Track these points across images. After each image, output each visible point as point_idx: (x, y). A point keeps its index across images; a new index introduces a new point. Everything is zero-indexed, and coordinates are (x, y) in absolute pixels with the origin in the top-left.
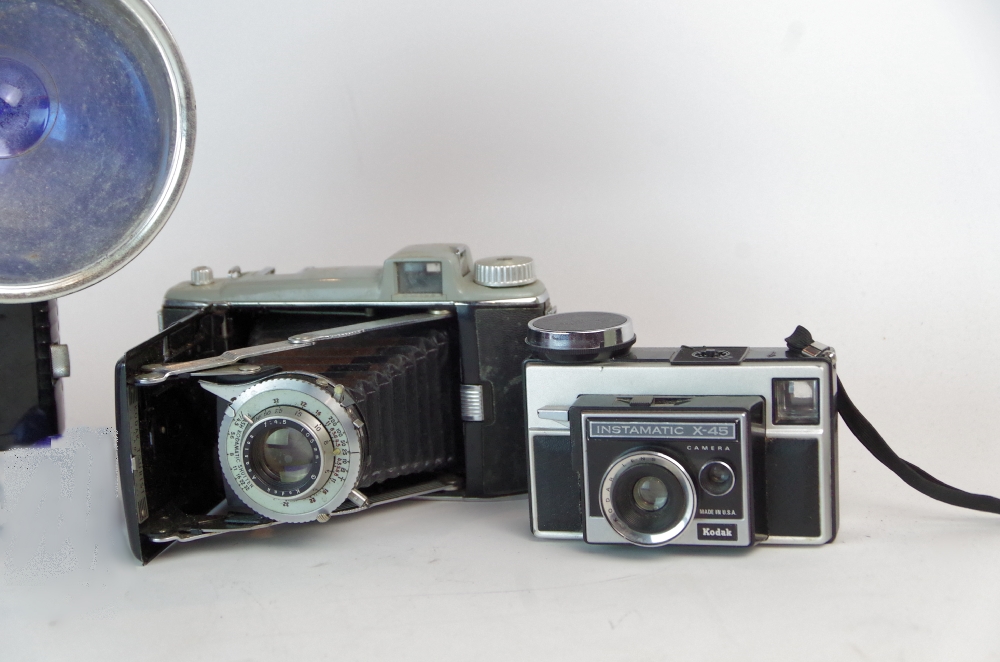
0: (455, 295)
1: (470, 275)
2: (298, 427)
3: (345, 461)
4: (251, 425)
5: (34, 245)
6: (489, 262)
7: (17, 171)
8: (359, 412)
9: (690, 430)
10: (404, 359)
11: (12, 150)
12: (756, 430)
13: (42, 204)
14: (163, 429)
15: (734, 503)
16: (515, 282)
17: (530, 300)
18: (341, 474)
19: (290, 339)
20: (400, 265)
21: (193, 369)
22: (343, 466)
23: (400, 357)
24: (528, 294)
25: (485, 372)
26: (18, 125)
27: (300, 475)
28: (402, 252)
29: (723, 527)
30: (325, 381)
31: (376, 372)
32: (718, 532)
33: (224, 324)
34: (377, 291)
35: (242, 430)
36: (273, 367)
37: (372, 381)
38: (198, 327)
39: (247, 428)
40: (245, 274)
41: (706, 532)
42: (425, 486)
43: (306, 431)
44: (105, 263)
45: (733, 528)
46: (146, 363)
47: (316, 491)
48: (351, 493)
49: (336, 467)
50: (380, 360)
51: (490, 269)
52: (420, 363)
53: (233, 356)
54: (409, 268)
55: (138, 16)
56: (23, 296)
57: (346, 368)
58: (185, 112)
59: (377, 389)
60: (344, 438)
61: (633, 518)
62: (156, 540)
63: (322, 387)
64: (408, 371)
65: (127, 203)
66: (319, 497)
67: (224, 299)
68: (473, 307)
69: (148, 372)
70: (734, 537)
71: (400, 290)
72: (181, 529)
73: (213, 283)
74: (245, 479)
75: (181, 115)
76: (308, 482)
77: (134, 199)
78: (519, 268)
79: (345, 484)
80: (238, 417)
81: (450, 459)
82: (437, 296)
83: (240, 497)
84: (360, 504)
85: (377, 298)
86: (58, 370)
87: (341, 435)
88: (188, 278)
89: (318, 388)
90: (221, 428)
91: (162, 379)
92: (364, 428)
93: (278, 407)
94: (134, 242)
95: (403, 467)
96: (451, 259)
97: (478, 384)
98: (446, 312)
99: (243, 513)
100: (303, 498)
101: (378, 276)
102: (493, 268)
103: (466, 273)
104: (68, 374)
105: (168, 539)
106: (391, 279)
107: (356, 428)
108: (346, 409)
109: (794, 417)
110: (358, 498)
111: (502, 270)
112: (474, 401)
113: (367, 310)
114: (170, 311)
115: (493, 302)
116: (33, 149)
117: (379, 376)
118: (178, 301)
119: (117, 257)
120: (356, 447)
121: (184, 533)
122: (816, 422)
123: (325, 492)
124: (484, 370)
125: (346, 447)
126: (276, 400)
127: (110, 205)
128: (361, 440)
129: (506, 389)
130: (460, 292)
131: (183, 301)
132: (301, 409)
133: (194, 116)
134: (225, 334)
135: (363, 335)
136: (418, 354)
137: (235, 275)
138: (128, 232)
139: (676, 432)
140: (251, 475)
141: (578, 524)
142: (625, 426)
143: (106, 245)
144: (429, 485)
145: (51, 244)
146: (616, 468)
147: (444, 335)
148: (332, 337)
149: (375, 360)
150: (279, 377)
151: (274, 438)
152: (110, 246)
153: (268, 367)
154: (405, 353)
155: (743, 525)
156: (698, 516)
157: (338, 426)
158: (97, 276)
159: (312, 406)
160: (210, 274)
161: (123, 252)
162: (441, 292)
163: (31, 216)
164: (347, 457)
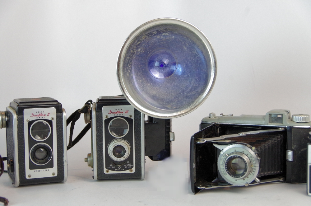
0: (286, 124)
1: (291, 119)
2: (241, 158)
3: (254, 169)
4: (228, 157)
5: (169, 103)
6: (297, 115)
7: (165, 83)
8: (259, 154)
10: (271, 141)
11: (165, 77)
13: (171, 92)
14: (201, 157)
16: (304, 121)
17: (308, 127)
18: (253, 173)
19: (239, 133)
20: (270, 115)
21: (212, 140)
22: (254, 170)
23: (270, 141)
24: (308, 125)
25: (294, 147)
26: (167, 70)
27: (241, 172)
28: (271, 111)
30: (249, 146)
31: (263, 144)
33: (218, 129)
34: (264, 122)
35: (225, 158)
36: (234, 141)
37: (262, 147)
38: (211, 129)
39: (226, 158)
40: (224, 115)
42: (274, 179)
43: (244, 160)
44: (189, 109)
46: (198, 138)
47: (245, 177)
48: (255, 179)
49: (251, 170)
50: (264, 141)
51: (297, 117)
52: (275, 143)
53: (223, 137)
54: (273, 116)
55: (203, 40)
56: (166, 117)
57: (254, 143)
58: (214, 68)
59: (264, 149)
60: (254, 162)
62: (199, 188)
63: (249, 147)
64: (272, 145)
65: (196, 93)
66: (246, 179)
67: (219, 122)
68: (291, 128)
69: (199, 140)
71: (270, 122)
72: (206, 185)
73: (215, 117)
74: (225, 172)
75: (213, 69)
76: (243, 174)
77: (198, 92)
78: (306, 117)
79: (254, 175)
80: (224, 154)
81: (282, 171)
82: (281, 124)
83: (223, 177)
84: (257, 182)
85: (263, 124)
86: (171, 139)
87: (253, 161)
88: (208, 116)
89: (248, 148)
90: (219, 157)
91: (204, 142)
92: (260, 160)
93: (236, 152)
94: (197, 103)
95: (269, 173)
96: (286, 114)
97: (291, 150)
98: (283, 129)
99: (223, 182)
100: (241, 179)
101: (264, 118)
102: (298, 117)
103: (289, 118)
104: (174, 141)
105: (202, 188)
106: (268, 118)
107: (258, 160)
108: (255, 154)
110: (257, 180)
111: (301, 117)
112: (290, 155)
113: (260, 127)
114: (203, 124)
115: (297, 127)
116: (170, 77)
117: (264, 146)
118: (206, 122)
119: (193, 107)
120: (258, 165)
121: (206, 186)
123: (248, 177)
124: (294, 146)
125: (255, 165)
126: (235, 150)
127: (191, 93)
128: (259, 163)
129: (300, 152)
130: (288, 123)
131: (207, 122)
132: (242, 153)
133: (217, 69)
134: (218, 132)
135: (259, 134)
136: (275, 140)
137: (222, 115)
138: (196, 101)
140: (227, 171)
143: (189, 104)
144: (276, 179)
145: (174, 103)
147: (282, 136)
148: (251, 134)
149: (263, 141)
150: (236, 144)
151: (234, 161)
152: (191, 104)
153: (233, 141)
157: (253, 159)
158: (187, 112)
159: (246, 152)
160: (215, 115)
161: (194, 106)
162: (282, 123)
163: (168, 95)
164: (255, 168)
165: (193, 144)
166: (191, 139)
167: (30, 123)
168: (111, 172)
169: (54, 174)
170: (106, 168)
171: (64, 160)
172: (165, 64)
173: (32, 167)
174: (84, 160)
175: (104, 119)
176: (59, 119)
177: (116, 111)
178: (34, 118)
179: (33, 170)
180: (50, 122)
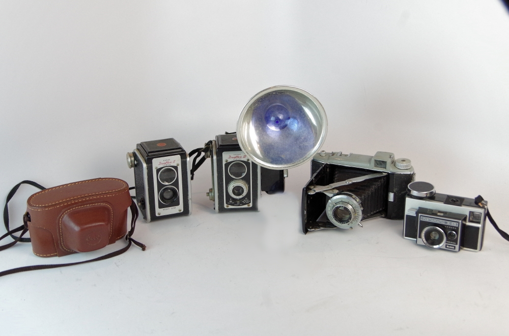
0: (390, 169)
1: (393, 163)
2: (346, 208)
4: (335, 206)
6: (399, 161)
7: (280, 135)
8: (363, 204)
9: (446, 223)
12: (464, 222)
15: (456, 241)
16: (406, 168)
17: (409, 173)
19: (346, 181)
20: (376, 161)
23: (374, 186)
24: (409, 171)
25: (395, 190)
26: (282, 124)
28: (376, 155)
29: (452, 246)
30: (354, 196)
32: (451, 247)
34: (369, 165)
35: (333, 206)
37: (365, 195)
40: (334, 153)
41: (447, 246)
43: (348, 209)
45: (455, 247)
47: (350, 223)
48: (359, 224)
49: (356, 218)
51: (399, 164)
52: (378, 187)
57: (359, 188)
59: (367, 196)
61: (430, 241)
62: (309, 230)
63: (354, 198)
64: (375, 190)
67: (329, 162)
68: (393, 174)
69: (311, 190)
70: (455, 249)
71: (375, 166)
72: (315, 226)
73: (326, 155)
74: (332, 218)
76: (348, 221)
78: (407, 165)
79: (357, 222)
80: (332, 203)
81: (384, 209)
85: (369, 167)
86: (285, 176)
87: (357, 211)
91: (315, 192)
92: (363, 209)
93: (342, 202)
94: (309, 156)
95: (372, 213)
97: (393, 193)
98: (386, 174)
100: (347, 224)
101: (369, 159)
104: (287, 177)
105: (311, 230)
106: (373, 163)
108: (359, 204)
109: (474, 220)
111: (402, 165)
112: (391, 197)
114: (314, 162)
115: (399, 173)
116: (284, 130)
117: (368, 192)
118: (317, 160)
120: (361, 214)
122: (479, 223)
123: (352, 223)
125: (359, 214)
136: (378, 185)
139: (442, 222)
140: (334, 217)
141: (415, 237)
142: (430, 219)
146: (426, 229)
147: (385, 180)
148: (357, 181)
154: (375, 185)
155: (457, 246)
156: (446, 243)
157: (357, 208)
158: (299, 164)
159: (350, 203)
161: (306, 158)
162: (385, 168)
165: (304, 194)
166: (303, 190)
167: (158, 170)
168: (230, 207)
169: (180, 211)
170: (227, 203)
171: (189, 199)
172: (280, 119)
173: (161, 206)
174: (206, 194)
175: (224, 163)
176: (184, 164)
177: (235, 156)
178: (162, 166)
179: (162, 209)
180: (176, 168)
